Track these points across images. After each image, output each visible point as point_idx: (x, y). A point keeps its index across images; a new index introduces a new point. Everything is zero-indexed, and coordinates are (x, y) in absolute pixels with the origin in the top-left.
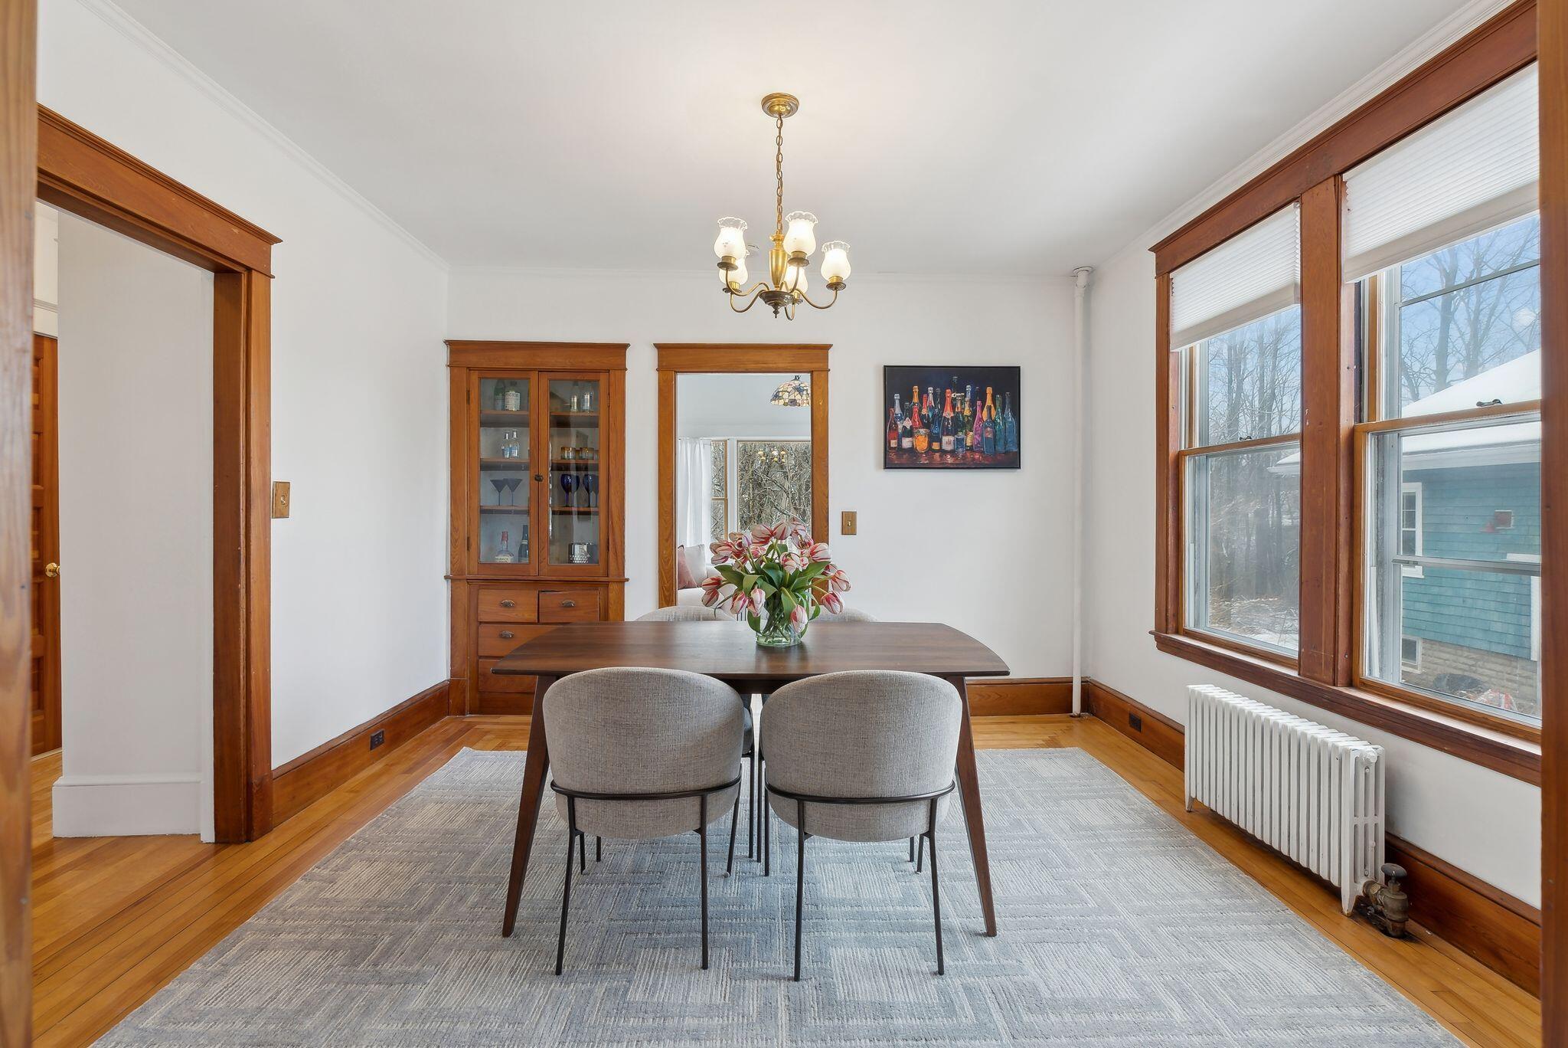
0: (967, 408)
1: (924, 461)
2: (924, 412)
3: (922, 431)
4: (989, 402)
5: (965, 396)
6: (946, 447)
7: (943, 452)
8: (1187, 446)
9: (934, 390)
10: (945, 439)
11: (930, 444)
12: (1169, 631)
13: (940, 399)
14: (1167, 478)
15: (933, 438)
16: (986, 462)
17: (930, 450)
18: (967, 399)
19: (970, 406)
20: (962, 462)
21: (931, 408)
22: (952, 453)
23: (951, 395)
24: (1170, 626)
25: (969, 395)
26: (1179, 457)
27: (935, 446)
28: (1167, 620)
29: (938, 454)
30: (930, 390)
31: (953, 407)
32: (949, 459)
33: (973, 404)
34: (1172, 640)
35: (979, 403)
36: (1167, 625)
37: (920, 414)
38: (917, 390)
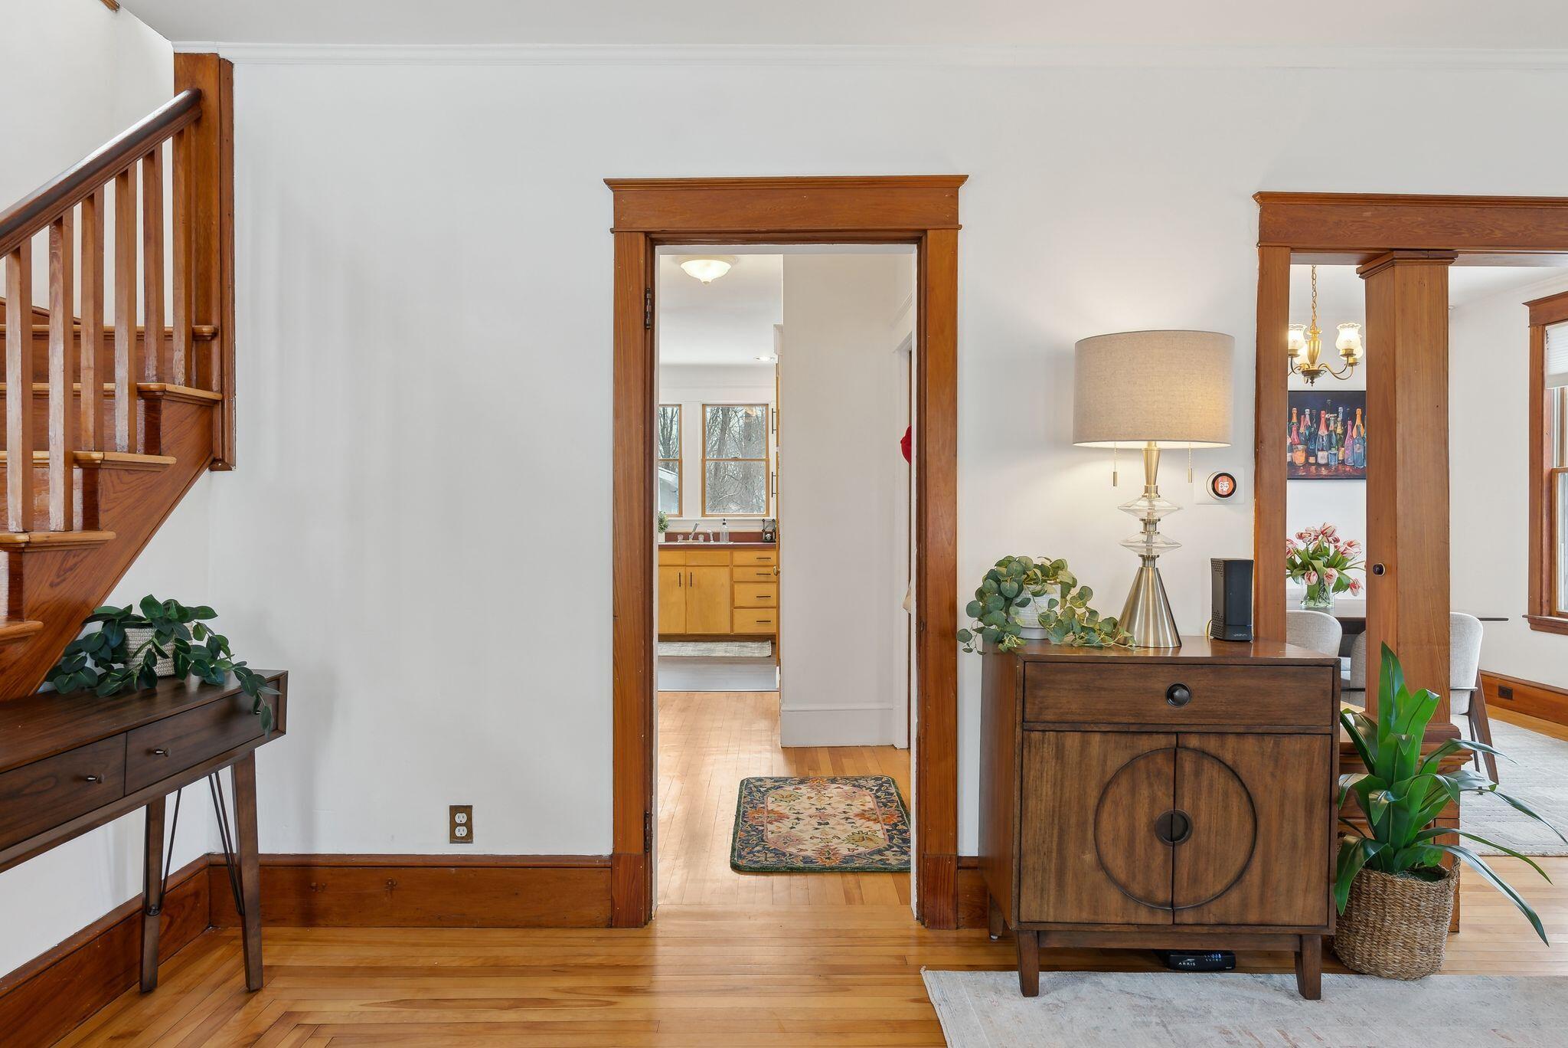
0: (1339, 427)
1: (1302, 473)
2: (1302, 430)
3: (1300, 447)
4: (1358, 422)
5: (1338, 417)
6: (1322, 461)
7: (1318, 465)
8: (1558, 465)
9: (1310, 411)
10: (1320, 454)
11: (1307, 459)
12: (1544, 614)
13: (1316, 419)
14: (1542, 491)
15: (1310, 453)
16: (1355, 474)
17: (1307, 463)
18: (1339, 419)
19: (1342, 425)
20: (1335, 473)
21: (1308, 428)
22: (1327, 465)
23: (1325, 415)
24: (1544, 610)
25: (1341, 416)
26: (1553, 474)
27: (1312, 460)
28: (1541, 605)
29: (1314, 467)
30: (1307, 411)
31: (1328, 426)
32: (1324, 471)
33: (1344, 423)
34: (1547, 620)
35: (1349, 422)
36: (1541, 609)
37: (1298, 433)
38: (1295, 412)
